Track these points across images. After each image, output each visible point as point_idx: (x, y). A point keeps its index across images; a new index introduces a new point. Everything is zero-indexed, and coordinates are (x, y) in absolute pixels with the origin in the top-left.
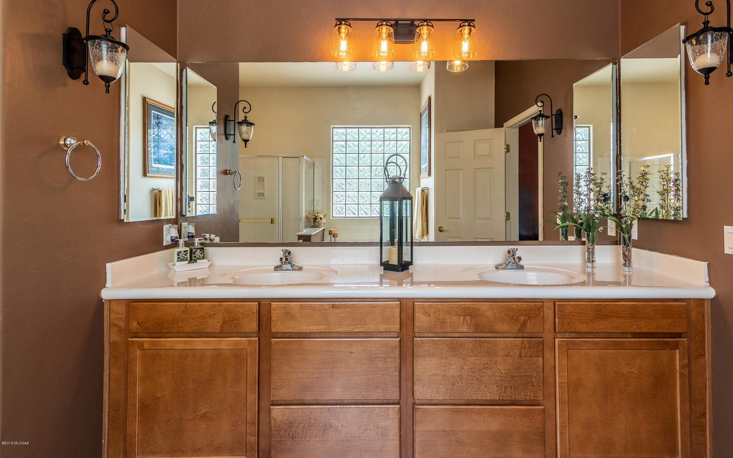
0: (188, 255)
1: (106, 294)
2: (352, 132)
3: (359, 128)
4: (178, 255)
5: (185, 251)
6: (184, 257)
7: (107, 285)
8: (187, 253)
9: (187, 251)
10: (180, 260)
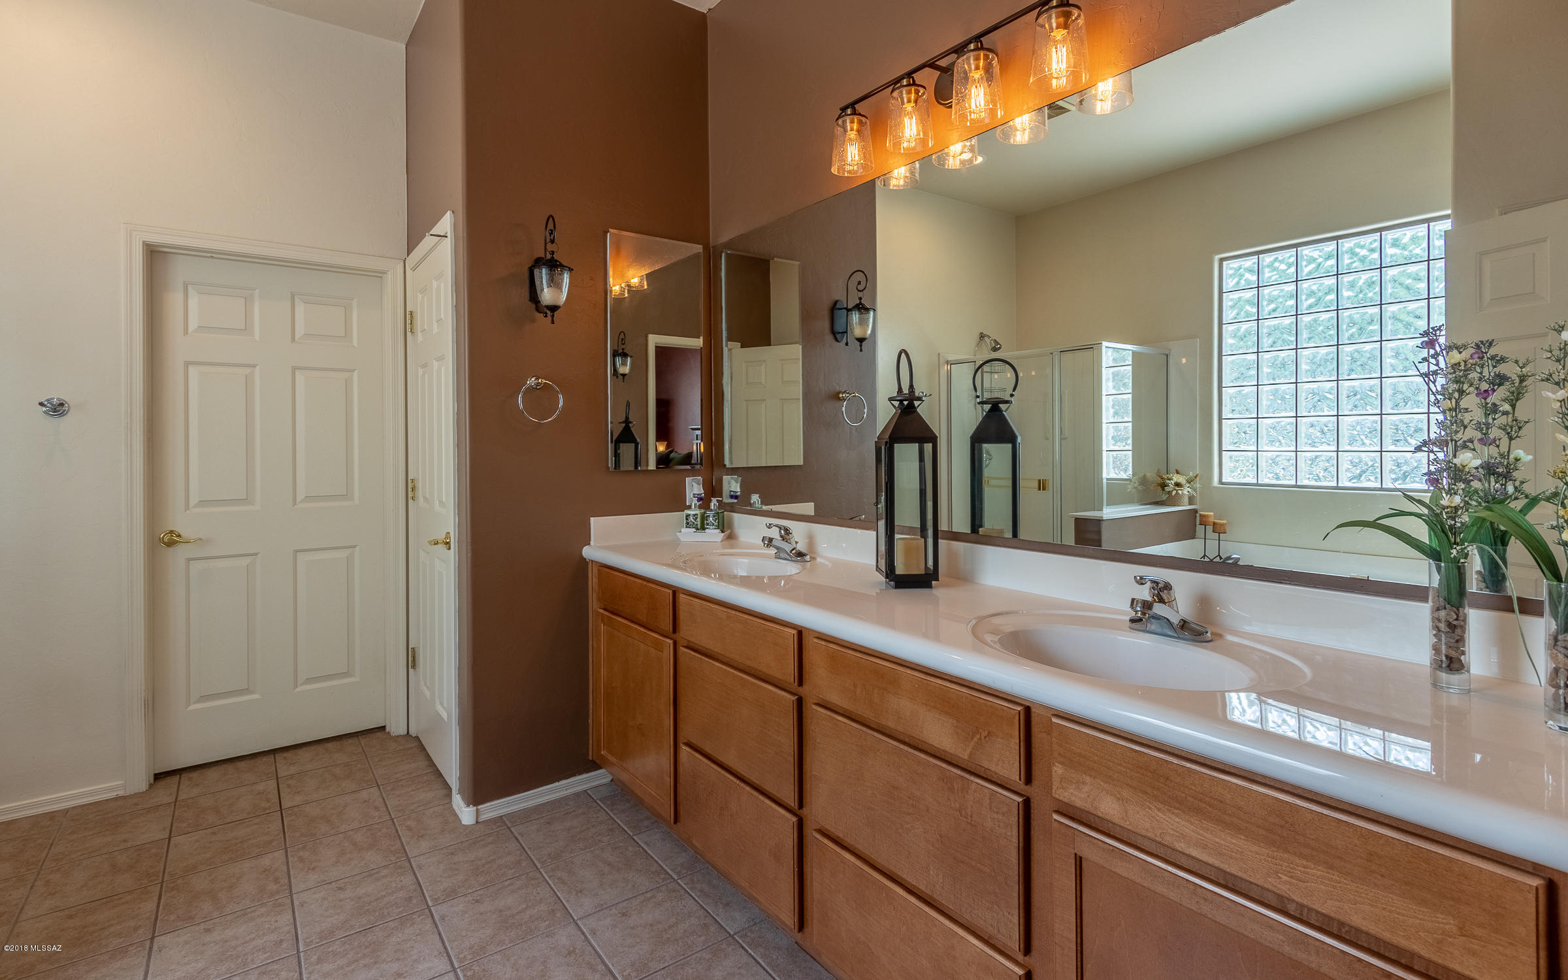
0: (699, 520)
1: (587, 552)
2: (1278, 263)
3: (1296, 246)
4: (687, 519)
5: (694, 515)
6: (694, 523)
7: (592, 543)
8: (697, 518)
9: (697, 515)
10: (688, 525)
